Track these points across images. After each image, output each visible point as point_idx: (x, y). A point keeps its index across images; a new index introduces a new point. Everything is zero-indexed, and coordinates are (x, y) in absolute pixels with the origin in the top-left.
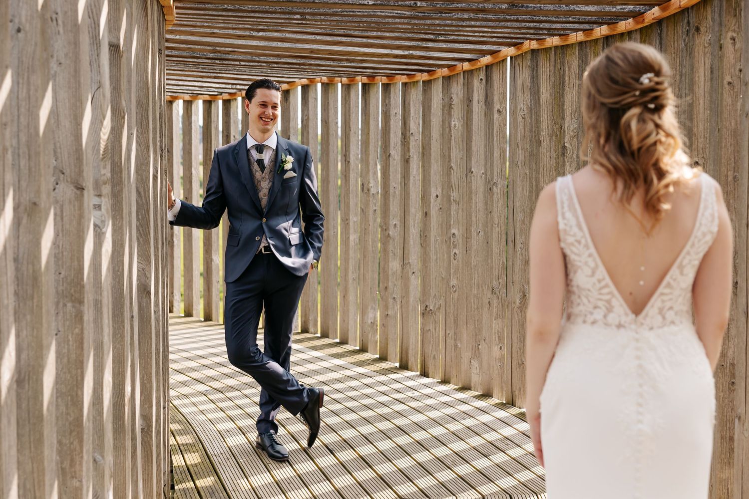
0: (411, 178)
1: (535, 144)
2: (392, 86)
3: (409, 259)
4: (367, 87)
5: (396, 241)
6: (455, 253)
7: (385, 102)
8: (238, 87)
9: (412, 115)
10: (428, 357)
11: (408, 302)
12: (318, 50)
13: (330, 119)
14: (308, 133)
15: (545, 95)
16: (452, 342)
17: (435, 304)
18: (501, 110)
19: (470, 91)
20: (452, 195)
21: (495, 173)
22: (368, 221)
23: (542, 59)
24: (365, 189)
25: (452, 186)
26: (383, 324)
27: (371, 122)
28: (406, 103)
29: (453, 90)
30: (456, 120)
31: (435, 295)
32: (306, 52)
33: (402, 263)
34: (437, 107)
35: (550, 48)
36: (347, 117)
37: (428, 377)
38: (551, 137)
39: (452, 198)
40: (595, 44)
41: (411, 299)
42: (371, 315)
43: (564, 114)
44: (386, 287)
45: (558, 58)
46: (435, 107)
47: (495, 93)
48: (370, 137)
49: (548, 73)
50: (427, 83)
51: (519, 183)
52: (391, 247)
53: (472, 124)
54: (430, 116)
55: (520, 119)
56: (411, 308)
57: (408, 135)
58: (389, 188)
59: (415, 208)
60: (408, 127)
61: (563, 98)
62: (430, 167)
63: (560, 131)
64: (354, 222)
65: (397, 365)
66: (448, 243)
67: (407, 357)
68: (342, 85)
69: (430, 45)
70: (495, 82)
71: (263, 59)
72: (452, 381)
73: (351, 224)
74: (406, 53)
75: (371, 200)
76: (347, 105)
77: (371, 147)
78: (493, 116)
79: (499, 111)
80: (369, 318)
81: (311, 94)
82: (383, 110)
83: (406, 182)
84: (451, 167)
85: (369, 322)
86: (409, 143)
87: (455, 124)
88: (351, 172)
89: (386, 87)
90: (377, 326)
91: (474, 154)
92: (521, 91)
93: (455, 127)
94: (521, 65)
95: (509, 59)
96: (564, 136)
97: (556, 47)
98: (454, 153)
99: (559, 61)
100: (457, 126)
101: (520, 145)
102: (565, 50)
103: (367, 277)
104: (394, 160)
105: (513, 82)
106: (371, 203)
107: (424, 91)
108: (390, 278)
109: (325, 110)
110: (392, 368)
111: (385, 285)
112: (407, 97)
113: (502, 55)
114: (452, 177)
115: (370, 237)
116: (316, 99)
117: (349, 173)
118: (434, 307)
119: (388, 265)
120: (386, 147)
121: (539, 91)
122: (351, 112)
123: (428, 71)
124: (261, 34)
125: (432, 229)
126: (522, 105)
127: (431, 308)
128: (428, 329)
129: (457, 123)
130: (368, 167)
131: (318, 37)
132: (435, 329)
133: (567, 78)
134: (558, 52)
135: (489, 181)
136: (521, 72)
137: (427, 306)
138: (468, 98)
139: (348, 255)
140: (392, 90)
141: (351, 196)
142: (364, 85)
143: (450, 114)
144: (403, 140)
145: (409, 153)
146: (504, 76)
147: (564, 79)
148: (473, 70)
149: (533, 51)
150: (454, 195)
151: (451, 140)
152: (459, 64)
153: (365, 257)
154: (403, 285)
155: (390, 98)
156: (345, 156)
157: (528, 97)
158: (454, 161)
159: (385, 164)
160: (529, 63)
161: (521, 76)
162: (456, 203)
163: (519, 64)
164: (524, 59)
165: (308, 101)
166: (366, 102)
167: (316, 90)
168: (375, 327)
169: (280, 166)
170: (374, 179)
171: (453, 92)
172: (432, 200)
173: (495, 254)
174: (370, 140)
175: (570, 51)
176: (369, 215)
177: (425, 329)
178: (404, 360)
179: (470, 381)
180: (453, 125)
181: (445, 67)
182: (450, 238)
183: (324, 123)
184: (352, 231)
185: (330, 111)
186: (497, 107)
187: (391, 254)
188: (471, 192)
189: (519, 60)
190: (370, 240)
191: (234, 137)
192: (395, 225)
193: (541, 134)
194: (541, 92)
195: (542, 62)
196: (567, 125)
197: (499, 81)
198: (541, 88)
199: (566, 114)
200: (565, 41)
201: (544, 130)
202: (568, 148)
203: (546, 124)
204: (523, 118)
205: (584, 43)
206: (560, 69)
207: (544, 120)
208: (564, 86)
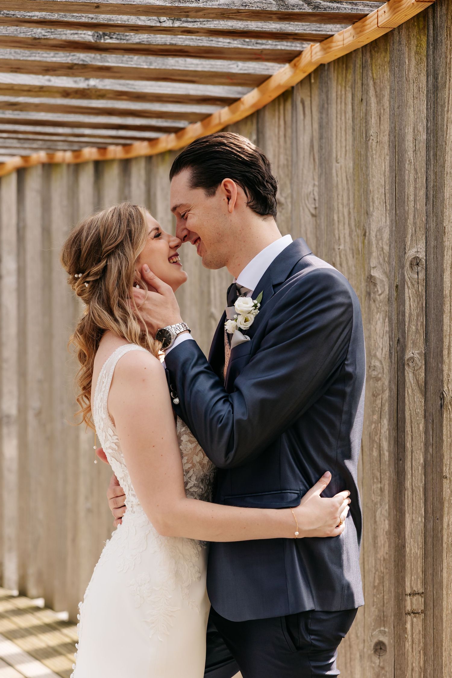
2: (131, 164)
15: (344, 164)
23: (334, 84)
35: (348, 56)
43: (368, 205)
45: (358, 77)
49: (349, 114)
61: (367, 167)
63: (363, 243)
94: (307, 103)
96: (370, 253)
97: (356, 53)
99: (360, 84)
102: (368, 55)
113: (273, 83)
126: (310, 188)
134: (358, 63)
147: (367, 122)
149: (322, 68)
152: (214, 112)
163: (303, 102)
193: (334, 249)
194: (334, 155)
195: (335, 90)
196: (374, 227)
197: (279, 142)
198: (334, 146)
199: (373, 202)
200: (361, 32)
201: (342, 241)
202: (378, 282)
203: (347, 226)
204: (313, 215)
205: (396, 32)
206: (362, 100)
207: (341, 218)
208: (367, 138)
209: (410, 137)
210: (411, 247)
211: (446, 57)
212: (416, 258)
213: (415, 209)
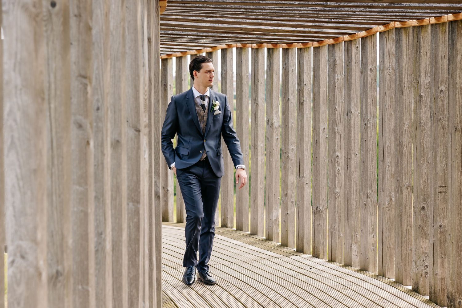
0: (305, 116)
1: (399, 93)
2: (290, 50)
3: (303, 174)
4: (271, 51)
5: (293, 161)
6: (339, 170)
7: (285, 62)
8: (175, 50)
9: (305, 71)
10: (319, 243)
11: (303, 205)
12: (246, 28)
13: (243, 74)
14: (226, 83)
15: (406, 59)
16: (337, 232)
17: (323, 206)
18: (372, 69)
19: (350, 55)
20: (336, 128)
21: (369, 113)
22: (273, 146)
23: (403, 35)
24: (270, 123)
25: (336, 122)
26: (284, 221)
27: (275, 76)
28: (301, 63)
29: (336, 54)
30: (339, 75)
31: (324, 199)
32: (237, 30)
33: (298, 177)
34: (324, 66)
35: (409, 27)
36: (256, 72)
37: (319, 258)
38: (410, 88)
39: (336, 130)
40: (442, 26)
41: (305, 202)
42: (274, 214)
43: (420, 73)
44: (286, 194)
45: (415, 34)
46: (323, 65)
47: (369, 57)
48: (274, 86)
49: (408, 44)
50: (317, 49)
51: (387, 120)
52: (290, 165)
53: (351, 79)
54: (319, 72)
55: (387, 76)
56: (305, 209)
57: (302, 85)
58: (288, 123)
59: (308, 137)
60: (302, 80)
61: (420, 62)
62: (319, 108)
63: (418, 85)
64: (261, 147)
65: (295, 249)
66: (333, 162)
67: (303, 243)
68: (252, 49)
69: (324, 24)
70: (368, 49)
71: (205, 34)
72: (337, 260)
73: (259, 148)
74: (306, 30)
75: (274, 131)
76: (256, 63)
77: (274, 93)
78: (367, 73)
79: (371, 70)
80: (273, 216)
81: (229, 55)
82: (283, 68)
83: (301, 119)
84: (335, 109)
85: (273, 219)
86: (303, 91)
87: (338, 79)
88: (259, 111)
89: (286, 52)
90: (279, 222)
91: (352, 99)
92: (387, 56)
93: (338, 80)
95: (378, 34)
96: (421, 88)
97: (414, 27)
98: (338, 99)
99: (416, 36)
100: (339, 79)
101: (387, 93)
102: (420, 29)
103: (272, 187)
104: (292, 103)
105: (382, 50)
106: (274, 133)
107: (315, 54)
108: (289, 187)
109: (239, 67)
110: (291, 252)
111: (286, 192)
112: (302, 58)
113: (373, 31)
114: (336, 115)
115: (274, 158)
116: (232, 59)
117: (258, 112)
118: (323, 208)
119: (288, 178)
120: (286, 93)
121: (401, 56)
122: (259, 68)
123: (318, 41)
124: (209, 19)
125: (321, 152)
126: (388, 66)
127: (321, 208)
128: (318, 224)
129: (339, 77)
130: (272, 108)
131: (248, 21)
132: (324, 224)
133: (422, 48)
134: (416, 30)
135: (364, 119)
136: (388, 43)
137: (317, 207)
138: (348, 60)
139: (257, 171)
140: (290, 53)
141: (259, 128)
142: (269, 49)
143: (334, 71)
144: (298, 89)
145: (304, 98)
146: (375, 45)
147: (420, 49)
148: (351, 40)
149: (397, 29)
150: (337, 128)
151: (335, 89)
152: (341, 37)
153: (270, 172)
154: (299, 192)
155: (288, 59)
156: (255, 100)
157: (393, 59)
158: (338, 104)
159: (285, 106)
160: (394, 37)
161: (388, 46)
162: (339, 134)
163: (386, 38)
164: (390, 34)
165: (227, 60)
166: (270, 61)
167: (232, 52)
168: (277, 222)
169: (212, 108)
170: (276, 117)
171: (336, 56)
172: (321, 132)
173: (369, 170)
174: (274, 89)
175: (424, 30)
176: (273, 142)
177: (316, 224)
178: (300, 246)
179: (351, 260)
180: (336, 79)
181: (331, 38)
182: (335, 159)
183: (239, 76)
184: (259, 153)
185: (243, 68)
186: (370, 67)
187: (290, 170)
188: (350, 127)
189: (386, 34)
190: (274, 160)
191: (170, 85)
192: (293, 149)
193: (403, 87)
194: (403, 57)
195: (403, 36)
196: (422, 80)
197: (371, 49)
198: (403, 54)
199: (422, 73)
200: (421, 23)
201: (405, 84)
202: (423, 97)
203: (407, 79)
204: (389, 75)
205: (435, 25)
206: (417, 42)
207: (405, 77)
208: (420, 54)
209: (440, 56)
210: (440, 87)
211: (457, 37)
212: (442, 90)
213: (441, 76)
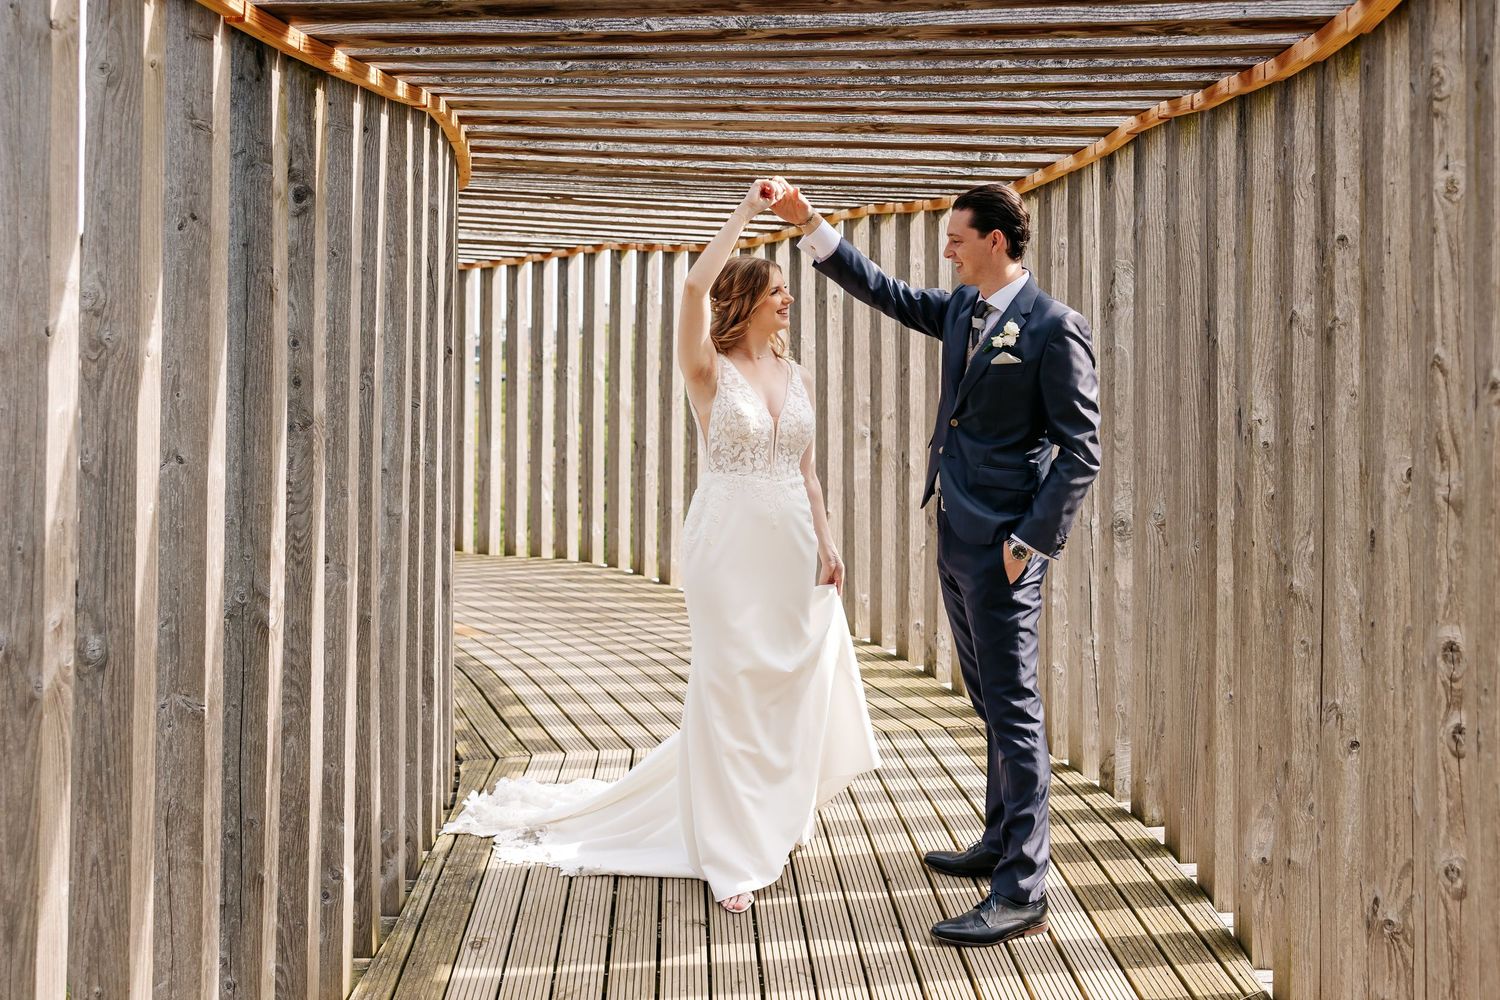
3: (1334, 695)
6: (1459, 730)
33: (1318, 700)
66: (1430, 676)
86: (1332, 276)
87: (1451, 182)
117: (1215, 376)
119: (1290, 690)
145: (1334, 309)
156: (1208, 324)
176: (1251, 510)
184: (1220, 551)
190: (1255, 592)
